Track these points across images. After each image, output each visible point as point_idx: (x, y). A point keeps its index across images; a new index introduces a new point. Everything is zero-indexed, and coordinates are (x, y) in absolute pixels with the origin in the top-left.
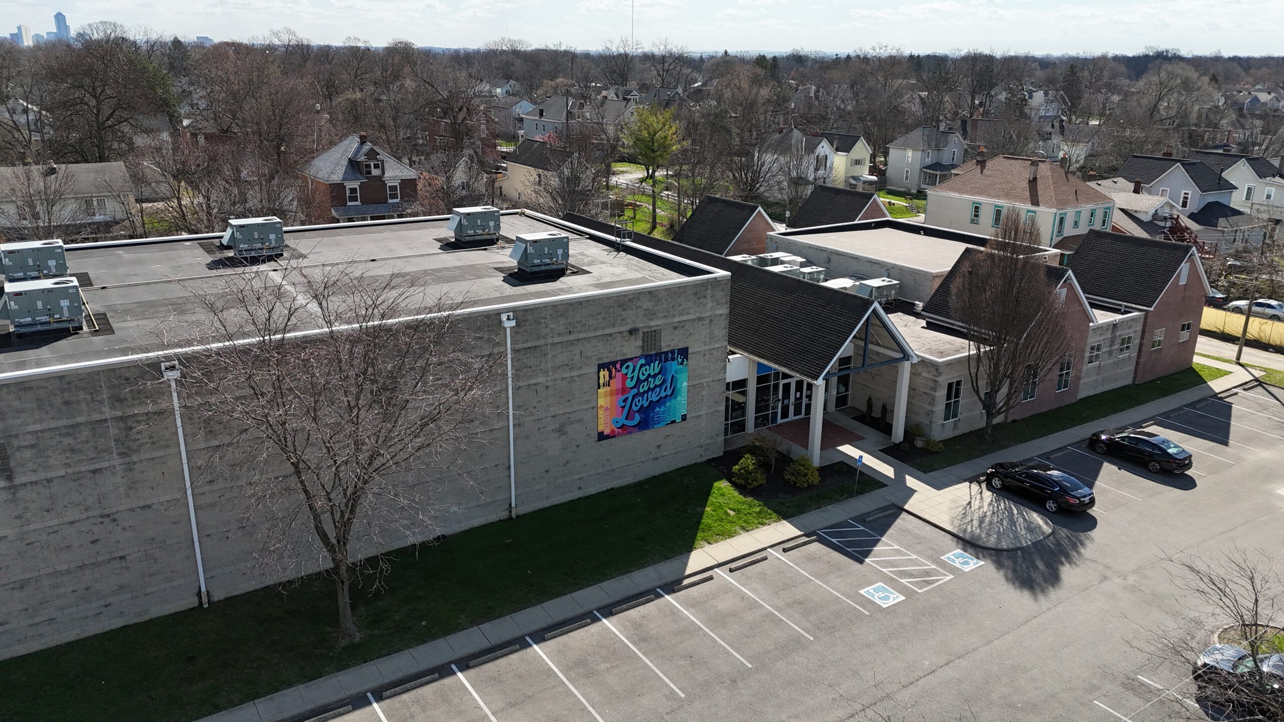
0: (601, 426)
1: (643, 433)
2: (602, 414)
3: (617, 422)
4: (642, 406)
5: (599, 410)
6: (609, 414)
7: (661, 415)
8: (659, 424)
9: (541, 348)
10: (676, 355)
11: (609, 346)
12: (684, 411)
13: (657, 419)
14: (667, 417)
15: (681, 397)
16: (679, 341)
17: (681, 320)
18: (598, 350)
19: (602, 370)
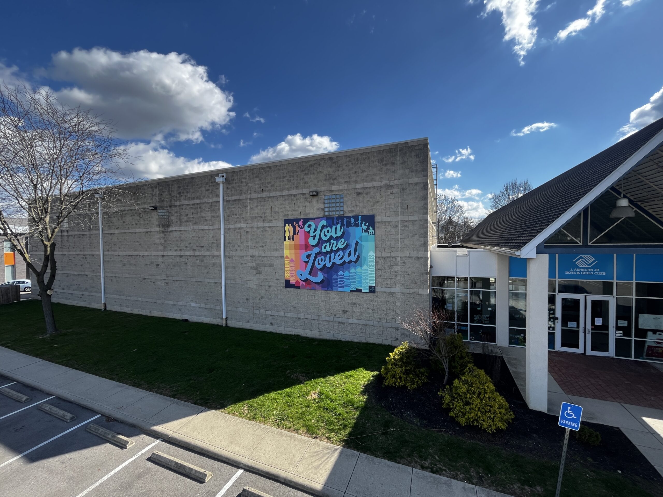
0: (287, 274)
1: (327, 293)
2: (288, 264)
3: (301, 275)
4: (325, 265)
5: (285, 260)
6: (294, 265)
7: (345, 280)
8: (343, 288)
10: (360, 222)
11: (293, 205)
12: (372, 282)
13: (341, 283)
14: (352, 284)
15: (368, 266)
16: (364, 208)
17: (365, 187)
18: (285, 208)
19: (287, 225)
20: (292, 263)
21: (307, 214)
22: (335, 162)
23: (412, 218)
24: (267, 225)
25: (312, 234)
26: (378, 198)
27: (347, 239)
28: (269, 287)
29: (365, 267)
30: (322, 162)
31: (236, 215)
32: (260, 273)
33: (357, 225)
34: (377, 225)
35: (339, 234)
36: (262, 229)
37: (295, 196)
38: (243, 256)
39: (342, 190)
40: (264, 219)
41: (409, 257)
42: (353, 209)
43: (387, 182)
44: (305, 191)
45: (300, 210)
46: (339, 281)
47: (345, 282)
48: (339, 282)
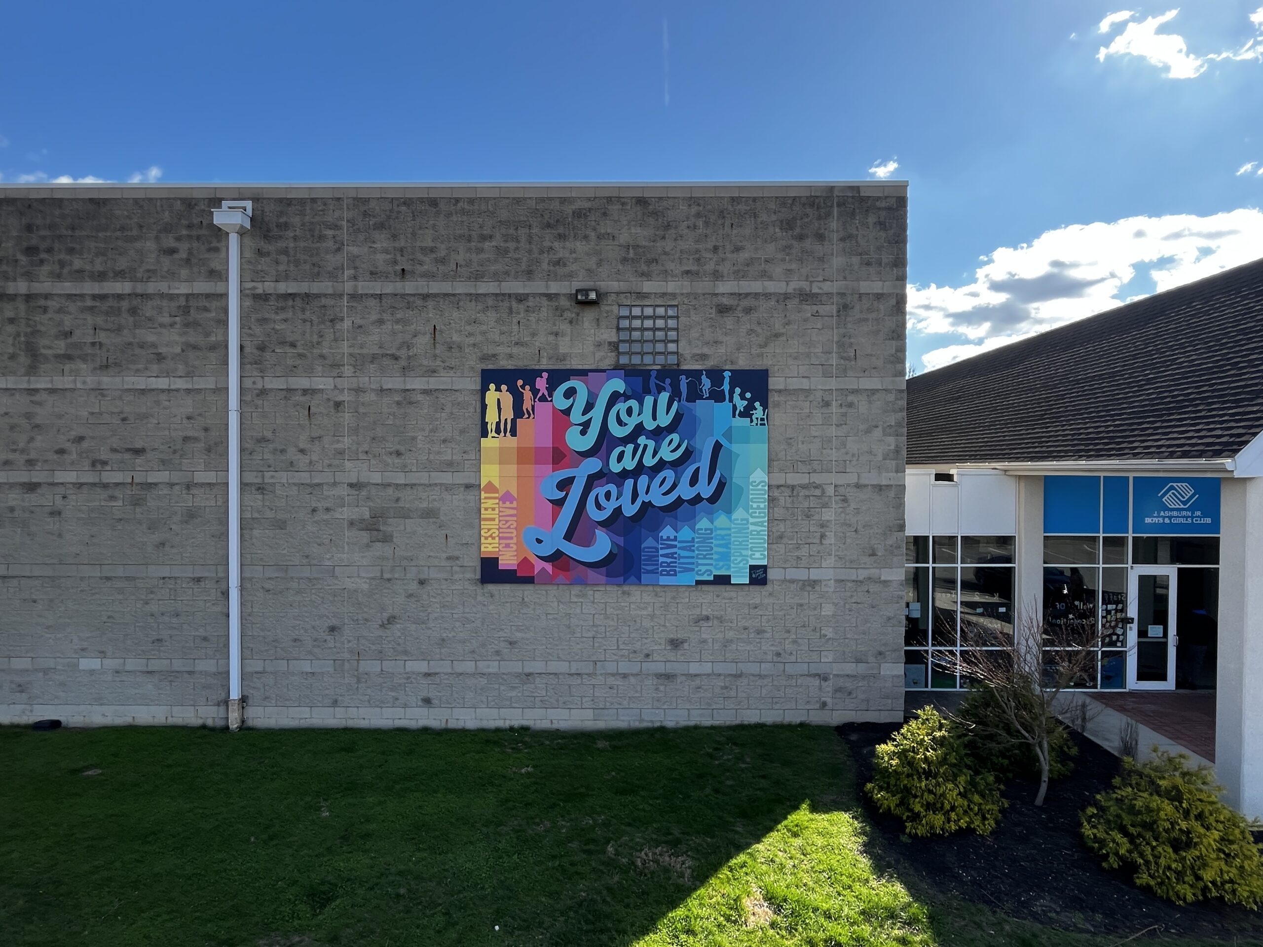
0: (490, 540)
1: (624, 593)
2: (493, 509)
3: (539, 541)
4: (618, 511)
5: (483, 495)
6: (514, 512)
7: (679, 552)
8: (675, 575)
9: (324, 301)
10: (726, 387)
11: (515, 328)
12: (758, 555)
13: (669, 560)
14: (700, 561)
15: (748, 512)
16: (738, 349)
17: (741, 292)
18: (483, 333)
19: (492, 386)
20: (508, 504)
21: (563, 358)
22: (655, 214)
23: (867, 383)
24: (417, 383)
25: (576, 416)
26: (778, 327)
27: (690, 435)
28: (422, 582)
29: (739, 514)
30: (615, 208)
31: (293, 345)
32: (387, 539)
33: (717, 396)
34: (773, 398)
35: (664, 420)
36: (397, 398)
37: (521, 298)
38: (318, 485)
39: (674, 296)
40: (403, 363)
41: (858, 486)
42: (706, 350)
43: (805, 285)
44: (554, 288)
45: (537, 344)
46: (662, 556)
47: (680, 557)
48: (661, 559)
